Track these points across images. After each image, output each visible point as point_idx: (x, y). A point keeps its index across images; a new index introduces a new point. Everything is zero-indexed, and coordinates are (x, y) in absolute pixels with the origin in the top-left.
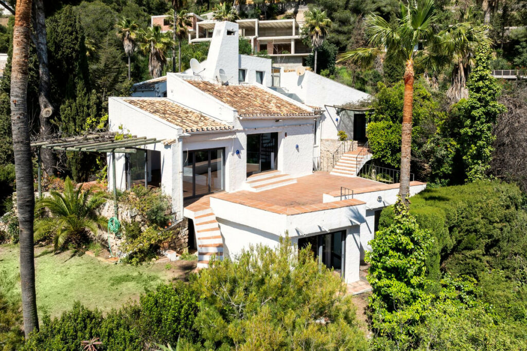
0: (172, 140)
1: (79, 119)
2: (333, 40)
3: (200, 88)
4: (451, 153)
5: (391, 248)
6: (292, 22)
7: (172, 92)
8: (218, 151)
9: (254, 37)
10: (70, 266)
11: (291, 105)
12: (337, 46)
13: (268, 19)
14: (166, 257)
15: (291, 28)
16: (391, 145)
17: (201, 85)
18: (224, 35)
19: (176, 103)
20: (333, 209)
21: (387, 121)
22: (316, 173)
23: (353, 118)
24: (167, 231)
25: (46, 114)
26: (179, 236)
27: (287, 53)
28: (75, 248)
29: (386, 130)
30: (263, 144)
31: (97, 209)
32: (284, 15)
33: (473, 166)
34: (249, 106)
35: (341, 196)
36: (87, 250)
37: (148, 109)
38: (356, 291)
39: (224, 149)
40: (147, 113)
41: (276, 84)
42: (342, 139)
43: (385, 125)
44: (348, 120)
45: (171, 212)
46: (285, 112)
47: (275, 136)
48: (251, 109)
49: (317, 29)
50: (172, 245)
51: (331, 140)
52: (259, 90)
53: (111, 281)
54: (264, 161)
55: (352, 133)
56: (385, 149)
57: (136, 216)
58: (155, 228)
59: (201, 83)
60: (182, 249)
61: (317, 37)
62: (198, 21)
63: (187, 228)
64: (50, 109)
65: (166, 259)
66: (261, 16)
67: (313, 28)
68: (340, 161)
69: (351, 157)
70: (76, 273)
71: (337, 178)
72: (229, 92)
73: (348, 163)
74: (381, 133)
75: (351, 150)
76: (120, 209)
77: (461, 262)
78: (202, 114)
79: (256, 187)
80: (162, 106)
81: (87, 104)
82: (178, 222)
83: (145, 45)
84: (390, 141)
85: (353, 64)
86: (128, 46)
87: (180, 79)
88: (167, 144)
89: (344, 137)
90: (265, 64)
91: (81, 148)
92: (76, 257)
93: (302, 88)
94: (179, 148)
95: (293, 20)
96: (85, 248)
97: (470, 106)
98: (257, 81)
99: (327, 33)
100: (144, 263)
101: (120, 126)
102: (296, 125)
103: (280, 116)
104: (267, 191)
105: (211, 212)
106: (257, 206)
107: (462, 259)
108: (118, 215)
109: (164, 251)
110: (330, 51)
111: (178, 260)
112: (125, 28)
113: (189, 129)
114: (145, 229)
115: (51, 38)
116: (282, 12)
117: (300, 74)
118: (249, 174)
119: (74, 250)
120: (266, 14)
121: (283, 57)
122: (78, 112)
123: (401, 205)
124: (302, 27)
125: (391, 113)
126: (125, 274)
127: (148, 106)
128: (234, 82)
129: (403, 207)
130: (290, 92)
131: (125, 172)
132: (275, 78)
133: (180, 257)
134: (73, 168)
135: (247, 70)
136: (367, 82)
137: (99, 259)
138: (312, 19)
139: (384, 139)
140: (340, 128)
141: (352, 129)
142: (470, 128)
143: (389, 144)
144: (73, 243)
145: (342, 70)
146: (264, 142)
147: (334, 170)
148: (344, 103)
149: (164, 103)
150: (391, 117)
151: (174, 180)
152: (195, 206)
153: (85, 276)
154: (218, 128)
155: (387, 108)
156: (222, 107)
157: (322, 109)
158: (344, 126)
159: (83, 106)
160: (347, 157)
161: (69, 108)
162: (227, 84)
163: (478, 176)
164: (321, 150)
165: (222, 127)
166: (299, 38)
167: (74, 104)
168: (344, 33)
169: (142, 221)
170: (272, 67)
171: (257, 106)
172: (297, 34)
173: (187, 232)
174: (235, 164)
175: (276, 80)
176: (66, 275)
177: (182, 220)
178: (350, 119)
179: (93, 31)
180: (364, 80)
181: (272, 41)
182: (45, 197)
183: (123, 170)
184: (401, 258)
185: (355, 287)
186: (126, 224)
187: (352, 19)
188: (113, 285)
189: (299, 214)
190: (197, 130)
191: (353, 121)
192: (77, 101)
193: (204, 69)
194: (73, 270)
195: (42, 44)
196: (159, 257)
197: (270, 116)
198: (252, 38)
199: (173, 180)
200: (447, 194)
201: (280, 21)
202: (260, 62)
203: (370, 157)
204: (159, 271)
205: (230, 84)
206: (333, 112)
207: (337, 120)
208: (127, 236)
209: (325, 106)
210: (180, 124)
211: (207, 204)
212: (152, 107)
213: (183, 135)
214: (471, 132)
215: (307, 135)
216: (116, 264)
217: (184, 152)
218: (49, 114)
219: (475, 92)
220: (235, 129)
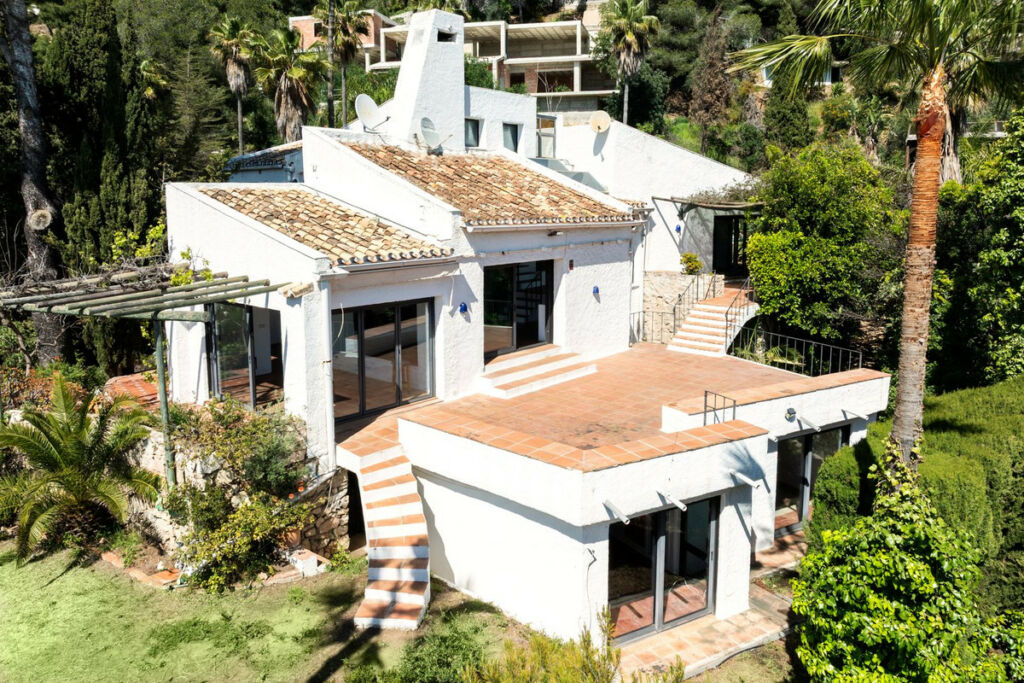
0: (305, 285)
1: (106, 233)
2: (660, 62)
3: (376, 162)
4: (940, 301)
5: (873, 586)
6: (575, 27)
7: (314, 171)
8: (419, 306)
9: (498, 58)
10: (58, 597)
11: (580, 197)
12: (668, 75)
13: (526, 20)
14: (293, 568)
15: (572, 39)
16: (802, 285)
17: (381, 155)
18: (430, 40)
19: (322, 196)
20: (692, 450)
21: (791, 231)
22: (637, 349)
23: (711, 226)
24: (296, 502)
25: (38, 222)
26: (327, 511)
27: (566, 90)
28: (80, 544)
29: (790, 251)
30: (519, 283)
31: (131, 451)
32: (559, 14)
33: (1007, 338)
34: (488, 200)
35: (705, 412)
36: (108, 549)
37: (256, 211)
38: (744, 640)
39: (431, 301)
40: (249, 220)
41: (547, 153)
42: (691, 271)
43: (787, 242)
44: (701, 228)
45: (306, 457)
46: (570, 214)
47: (546, 268)
48: (492, 209)
49: (630, 37)
50: (309, 534)
51: (667, 273)
52: (509, 164)
53: (153, 641)
54: (522, 320)
55: (710, 258)
56: (787, 293)
57: (217, 471)
58: (265, 501)
59: (379, 151)
60: (334, 540)
61: (629, 55)
62: (384, 27)
63: (346, 491)
64: (48, 211)
65: (294, 572)
66: (512, 17)
67: (620, 34)
68: (688, 319)
69: (713, 312)
70: (68, 616)
71: (685, 360)
72: (443, 169)
73: (707, 326)
74: (778, 258)
75: (710, 296)
76: (179, 457)
77: (1005, 579)
78: (382, 221)
79: (505, 387)
80: (288, 203)
81: (124, 200)
82: (323, 479)
83: (266, 72)
84: (800, 276)
85: (703, 111)
86: (235, 77)
87: (334, 141)
88: (292, 296)
89: (696, 267)
90: (523, 107)
91: (82, 308)
92: (78, 570)
93: (603, 159)
94: (320, 305)
95: (577, 23)
96: (105, 543)
97: (1009, 196)
98: (506, 145)
99: (650, 46)
100: (239, 587)
101: (186, 251)
102: (593, 243)
103: (558, 224)
104: (531, 396)
105: (399, 454)
106: (508, 443)
107: (1007, 571)
108: (175, 470)
109: (287, 553)
110: (655, 85)
111: (322, 574)
112: (228, 39)
113: (346, 257)
114: (242, 501)
115: (61, 57)
116: (554, 8)
117: (599, 128)
118: (489, 357)
119: (77, 548)
120: (521, 12)
121: (558, 97)
122: (103, 218)
123: (896, 469)
124: (595, 36)
125: (802, 212)
126: (189, 617)
127: (256, 204)
128: (455, 148)
129: (905, 474)
130: (577, 169)
131: (204, 355)
132: (543, 138)
133: (327, 566)
134: (98, 345)
135: (483, 120)
136: (729, 149)
137: (135, 573)
138: (619, 17)
139: (786, 272)
140: (686, 247)
141: (711, 247)
142: (1006, 250)
143: (797, 282)
144: (76, 532)
145: (680, 125)
146: (522, 278)
147: (675, 340)
148: (695, 193)
149: (294, 197)
150: (801, 222)
151: (311, 383)
152: (363, 441)
153: (89, 625)
154: (416, 252)
155: (790, 203)
156: (426, 204)
157: (646, 207)
158: (692, 241)
159: (116, 205)
160: (704, 310)
161: (83, 208)
162: (438, 153)
163: (1019, 360)
164: (644, 294)
165: (427, 250)
166: (590, 59)
167: (95, 200)
168: (682, 48)
169: (234, 482)
170: (538, 116)
171: (506, 202)
172: (585, 50)
173: (346, 501)
174: (456, 336)
175: (547, 143)
176: (43, 625)
177: (332, 474)
178: (707, 227)
179: (166, 48)
180: (724, 145)
181: (534, 65)
182: (12, 421)
183: (201, 353)
184: (903, 615)
185: (740, 629)
186: (193, 491)
187: (698, 19)
188: (154, 653)
189: (612, 467)
190: (366, 260)
191: (712, 232)
192: (102, 193)
193: (388, 119)
194: (65, 609)
195: (21, 63)
196: (277, 567)
197: (535, 224)
198: (493, 60)
199: (308, 380)
200: (969, 415)
201: (550, 26)
202: (512, 103)
203: (754, 309)
204: (273, 607)
205: (446, 152)
206: (670, 212)
207: (678, 229)
208: (196, 523)
209: (653, 198)
210: (328, 246)
211: (392, 432)
212: (266, 204)
213: (330, 272)
214: (1010, 258)
215: (617, 264)
216: (171, 588)
217: (335, 313)
218: (45, 222)
219: (1019, 163)
220: (457, 254)
